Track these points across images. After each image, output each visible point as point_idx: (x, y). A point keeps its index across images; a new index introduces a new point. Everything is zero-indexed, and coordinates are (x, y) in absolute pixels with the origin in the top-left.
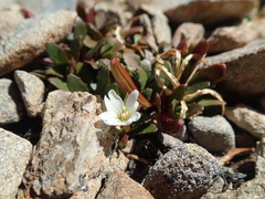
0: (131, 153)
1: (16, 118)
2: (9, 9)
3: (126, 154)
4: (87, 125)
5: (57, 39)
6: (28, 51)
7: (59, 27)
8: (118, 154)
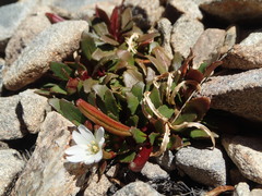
0: (114, 177)
1: (19, 135)
2: (36, 15)
3: (109, 178)
4: (55, 159)
5: (64, 55)
6: (35, 70)
7: (65, 44)
8: (99, 178)
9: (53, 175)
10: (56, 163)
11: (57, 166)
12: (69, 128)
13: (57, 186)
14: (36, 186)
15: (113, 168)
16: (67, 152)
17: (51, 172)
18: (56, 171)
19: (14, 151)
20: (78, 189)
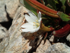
8: (45, 43)
9: (15, 39)
10: (16, 33)
11: (17, 34)
12: (25, 14)
13: (17, 45)
14: (6, 45)
15: (53, 37)
16: (22, 26)
17: (14, 37)
18: (16, 37)
19: (3, 28)
20: (30, 48)
